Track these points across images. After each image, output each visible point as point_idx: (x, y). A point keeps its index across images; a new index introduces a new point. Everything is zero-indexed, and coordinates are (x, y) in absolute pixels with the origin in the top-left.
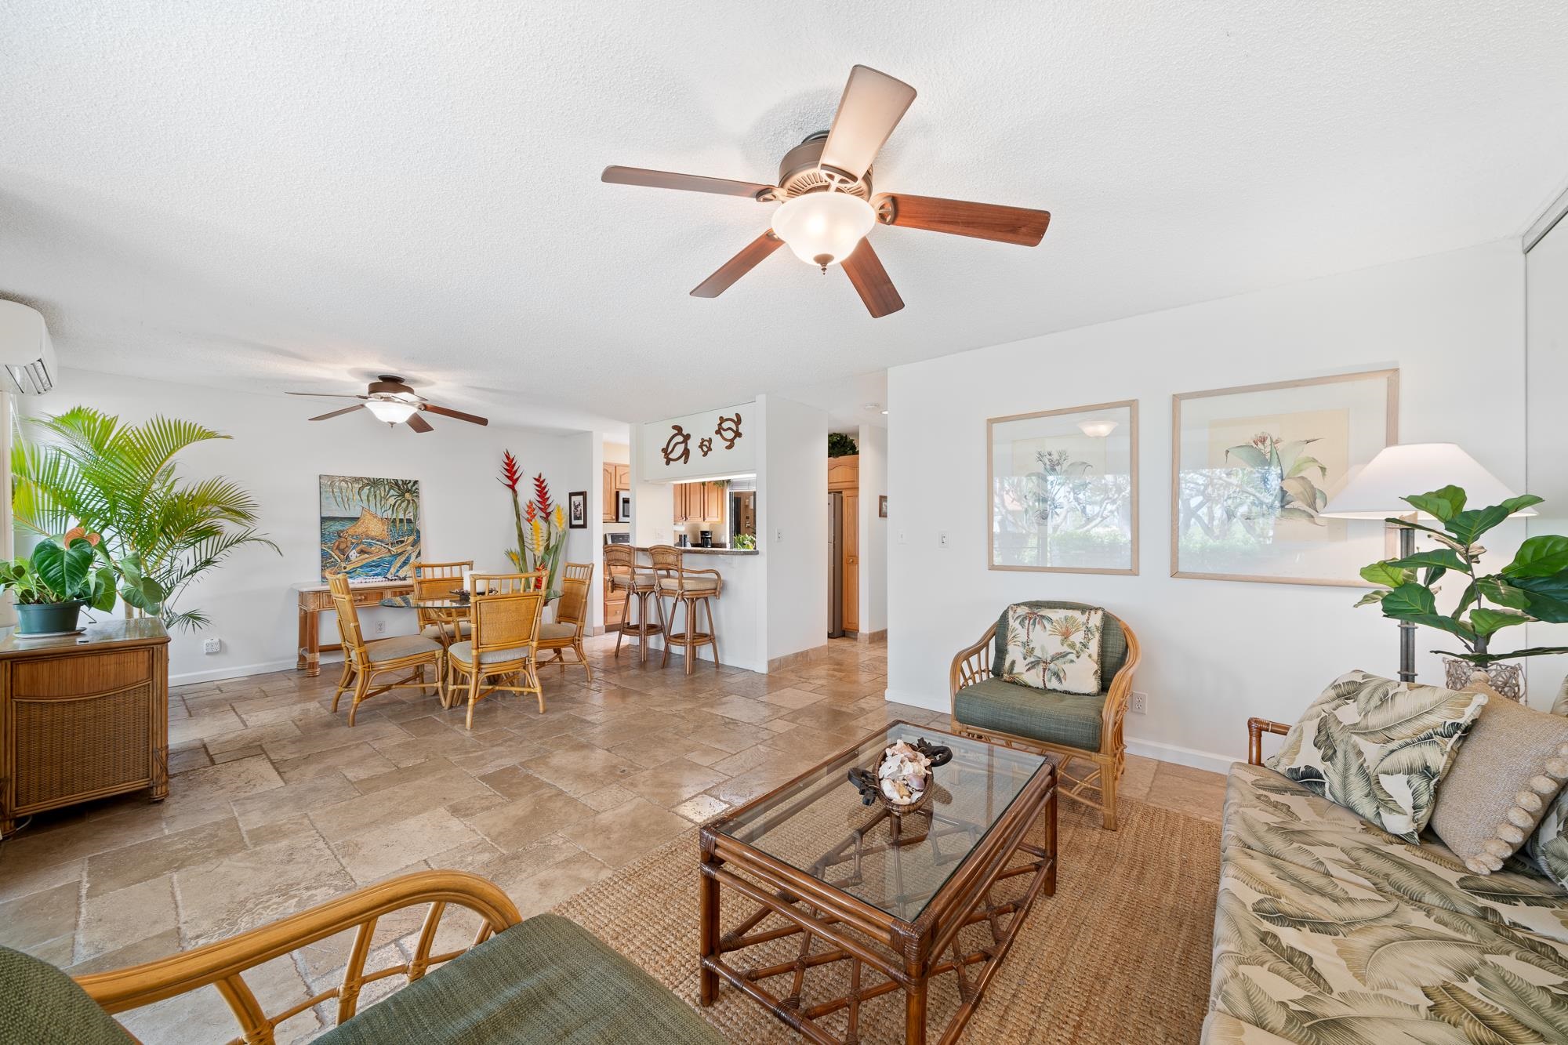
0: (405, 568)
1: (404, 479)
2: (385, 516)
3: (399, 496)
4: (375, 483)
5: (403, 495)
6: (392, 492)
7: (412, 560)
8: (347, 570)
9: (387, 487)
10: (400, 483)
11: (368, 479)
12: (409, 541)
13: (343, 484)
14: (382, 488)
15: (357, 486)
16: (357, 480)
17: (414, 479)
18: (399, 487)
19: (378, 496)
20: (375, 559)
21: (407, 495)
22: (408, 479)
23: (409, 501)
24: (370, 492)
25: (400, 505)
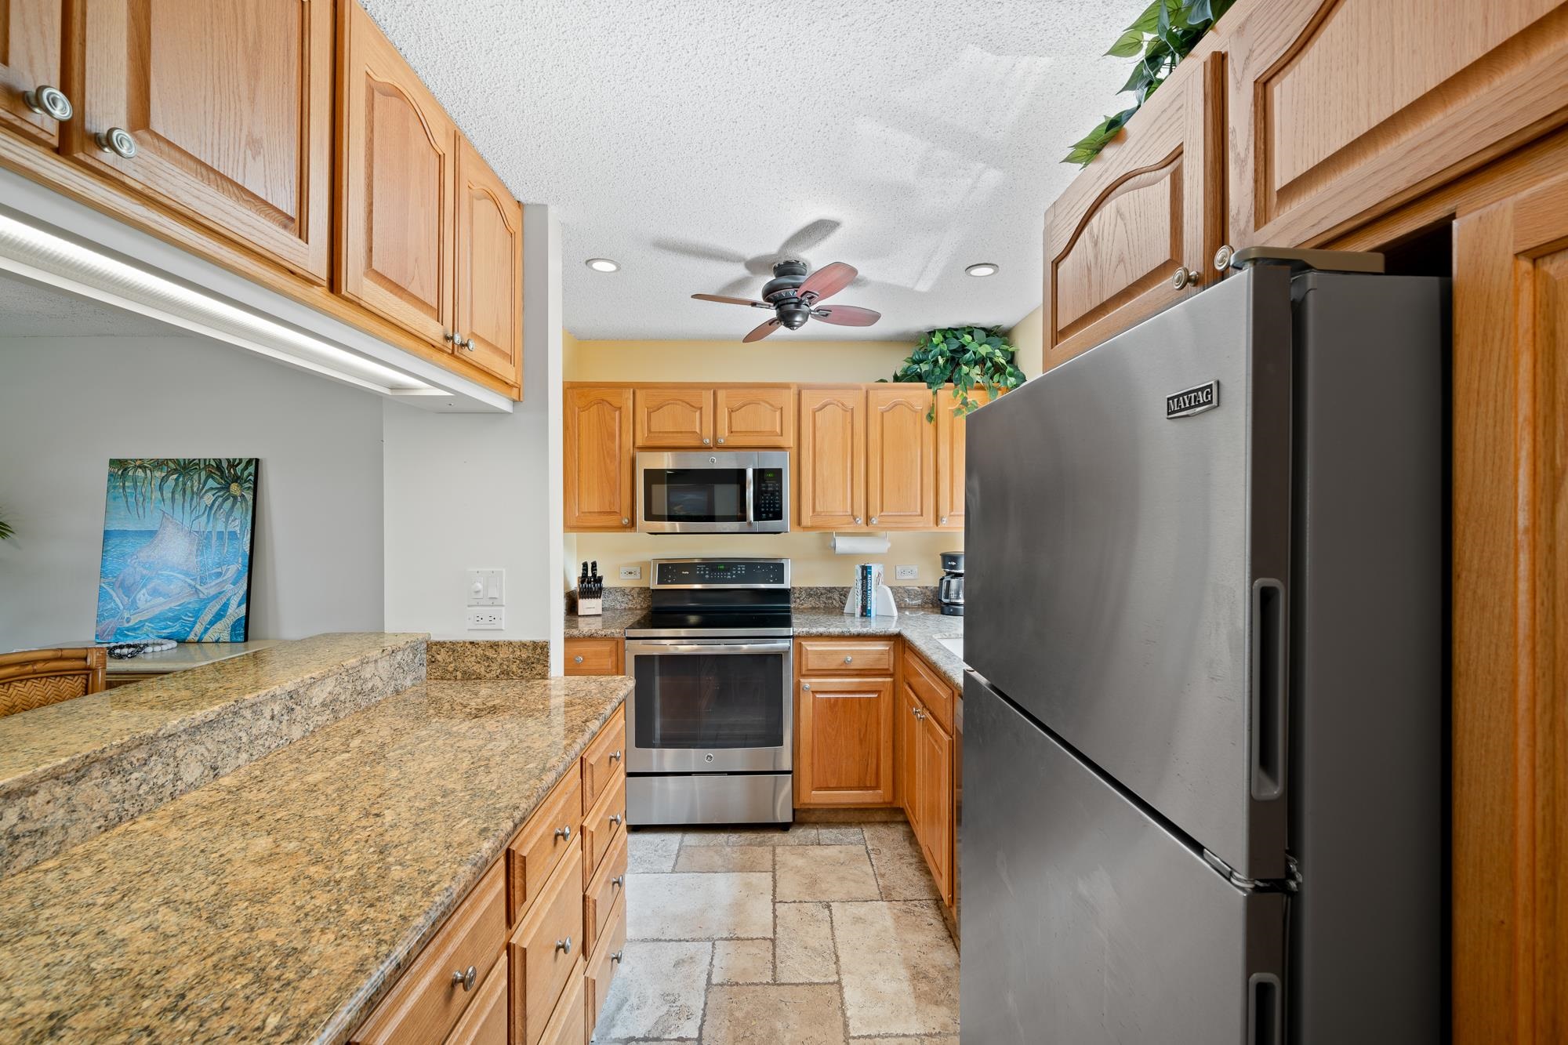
0: (218, 626)
1: (231, 457)
2: (195, 528)
3: (220, 489)
4: (185, 468)
5: (227, 488)
6: (211, 483)
7: (230, 611)
8: (131, 624)
9: (203, 474)
10: (225, 465)
11: (176, 462)
12: (229, 574)
13: (140, 473)
14: (196, 477)
15: (158, 474)
16: (159, 464)
17: (246, 455)
18: (222, 472)
19: (188, 492)
20: (173, 605)
21: (234, 487)
22: (238, 457)
23: (235, 498)
24: (176, 484)
25: (220, 507)
